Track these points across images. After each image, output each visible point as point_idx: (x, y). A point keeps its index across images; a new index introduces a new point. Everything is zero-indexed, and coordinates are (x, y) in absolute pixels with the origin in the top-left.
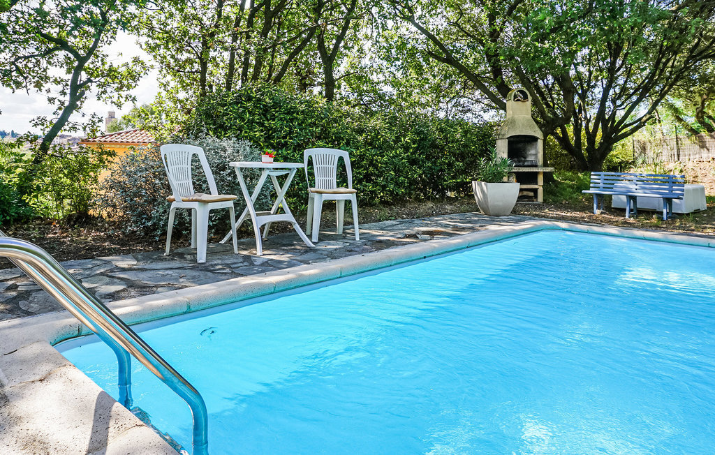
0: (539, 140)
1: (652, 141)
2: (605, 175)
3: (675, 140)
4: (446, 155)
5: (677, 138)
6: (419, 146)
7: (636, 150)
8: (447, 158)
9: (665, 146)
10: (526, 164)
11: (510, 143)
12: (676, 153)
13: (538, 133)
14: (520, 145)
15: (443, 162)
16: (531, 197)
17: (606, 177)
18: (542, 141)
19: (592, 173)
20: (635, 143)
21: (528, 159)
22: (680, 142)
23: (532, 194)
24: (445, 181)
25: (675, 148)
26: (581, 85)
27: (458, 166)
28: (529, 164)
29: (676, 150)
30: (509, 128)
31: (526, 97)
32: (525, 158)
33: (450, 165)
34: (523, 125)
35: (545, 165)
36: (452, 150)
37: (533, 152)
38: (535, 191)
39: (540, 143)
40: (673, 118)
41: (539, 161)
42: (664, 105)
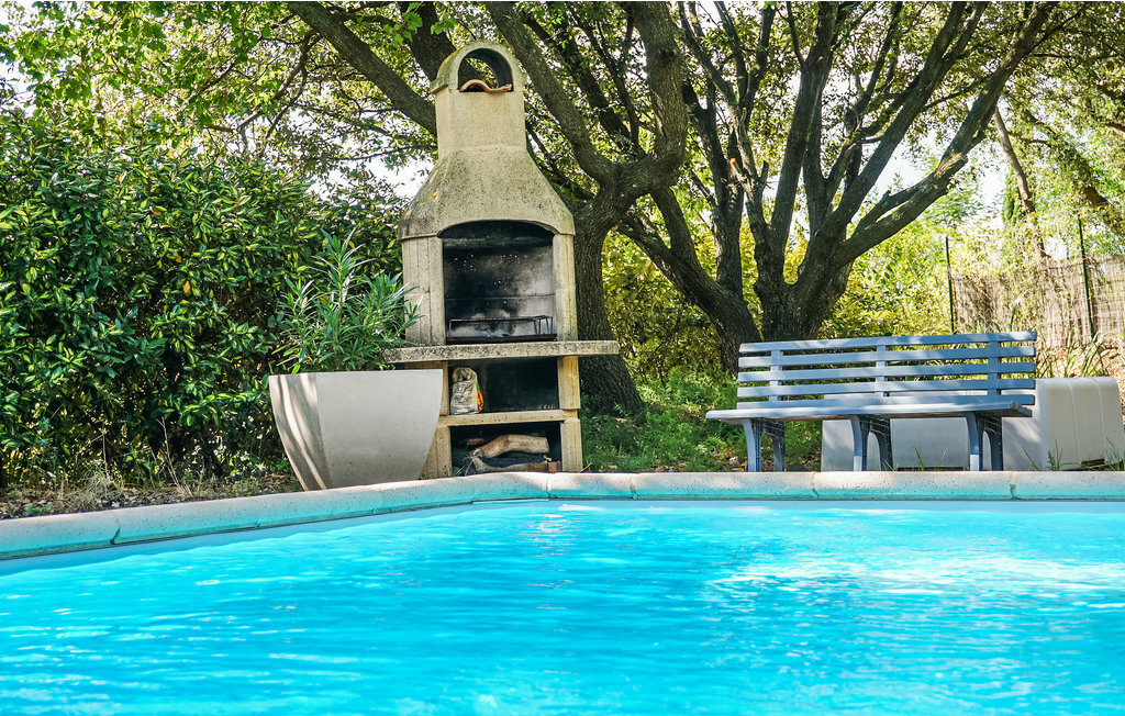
0: (557, 240)
1: (1010, 276)
2: (786, 353)
3: (1080, 270)
4: (191, 297)
5: (1085, 263)
6: (65, 254)
7: (962, 312)
8: (192, 309)
9: (1051, 295)
10: (518, 331)
11: (449, 255)
12: (1085, 316)
13: (553, 213)
14: (493, 264)
15: (176, 324)
16: (537, 456)
17: (790, 360)
18: (569, 242)
19: (743, 348)
20: (956, 287)
21: (522, 315)
22: (1094, 276)
23: (539, 444)
24: (190, 398)
25: (1083, 298)
26: (738, 57)
27: (239, 337)
28: (530, 330)
29: (1084, 306)
30: (444, 195)
31: (503, 75)
32: (513, 310)
33: (208, 336)
34: (497, 182)
35: (585, 331)
36: (210, 276)
37: (538, 286)
38: (551, 431)
39: (563, 252)
40: (1077, 197)
41: (560, 320)
42: (1045, 149)
